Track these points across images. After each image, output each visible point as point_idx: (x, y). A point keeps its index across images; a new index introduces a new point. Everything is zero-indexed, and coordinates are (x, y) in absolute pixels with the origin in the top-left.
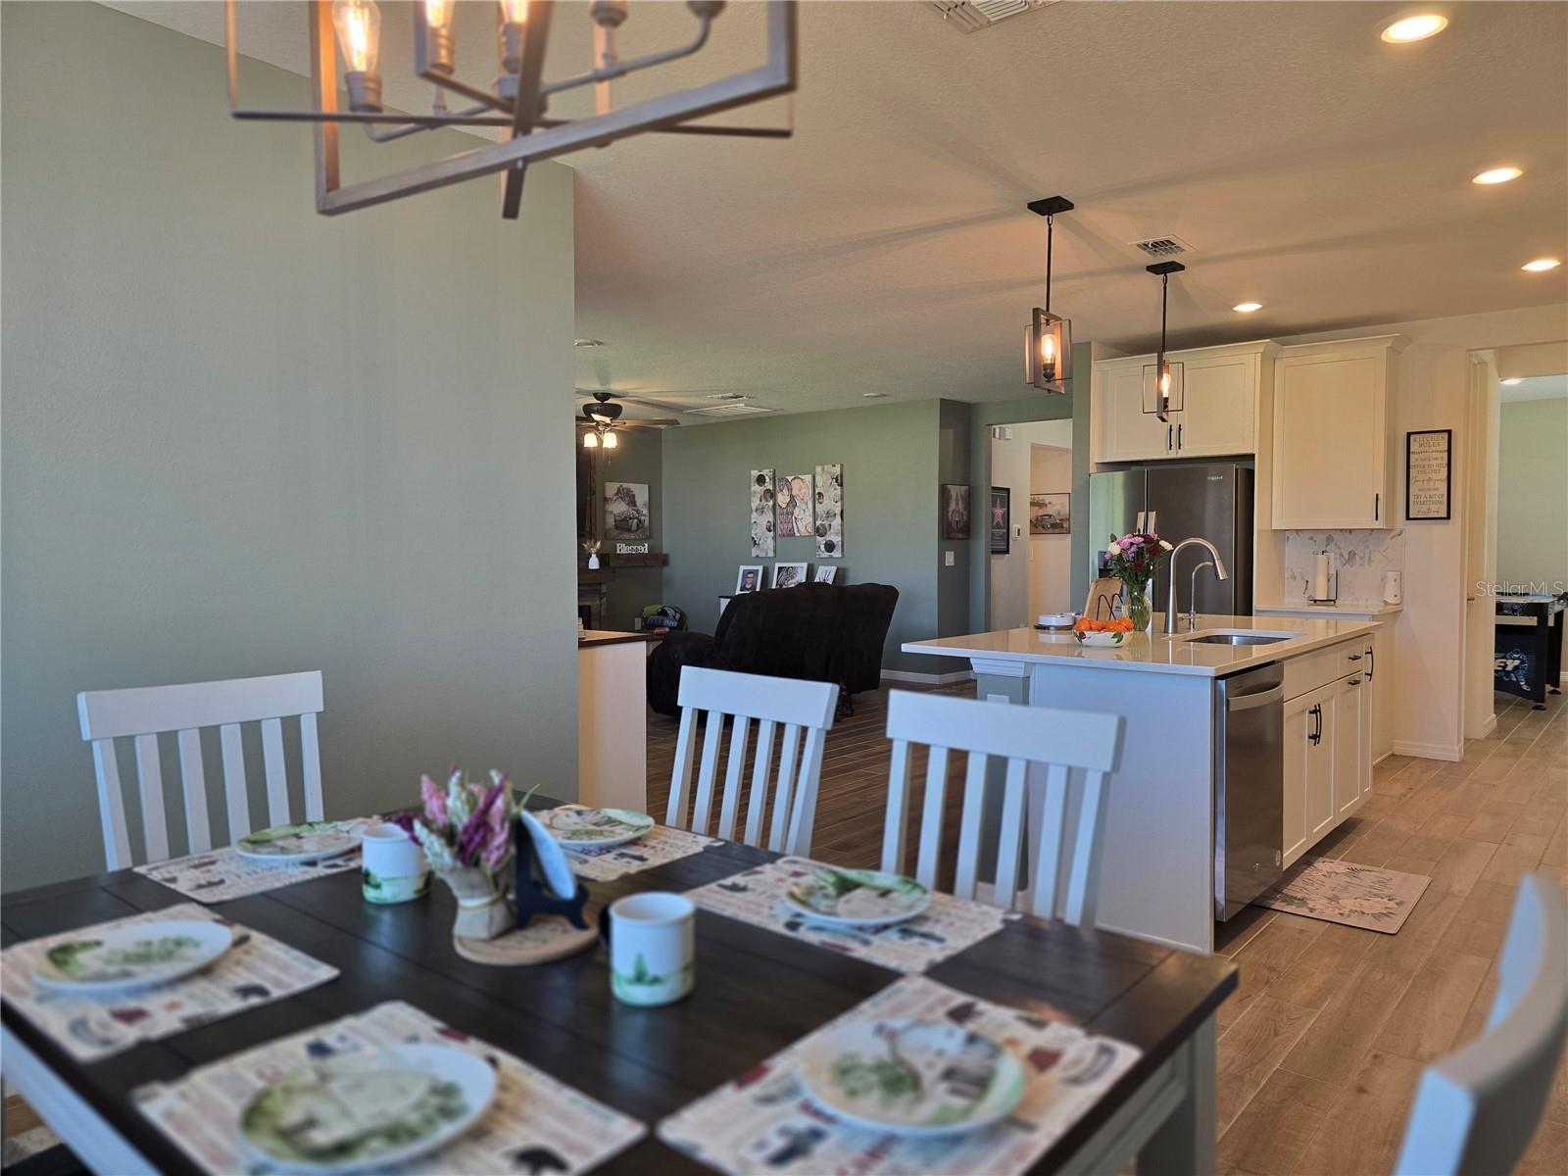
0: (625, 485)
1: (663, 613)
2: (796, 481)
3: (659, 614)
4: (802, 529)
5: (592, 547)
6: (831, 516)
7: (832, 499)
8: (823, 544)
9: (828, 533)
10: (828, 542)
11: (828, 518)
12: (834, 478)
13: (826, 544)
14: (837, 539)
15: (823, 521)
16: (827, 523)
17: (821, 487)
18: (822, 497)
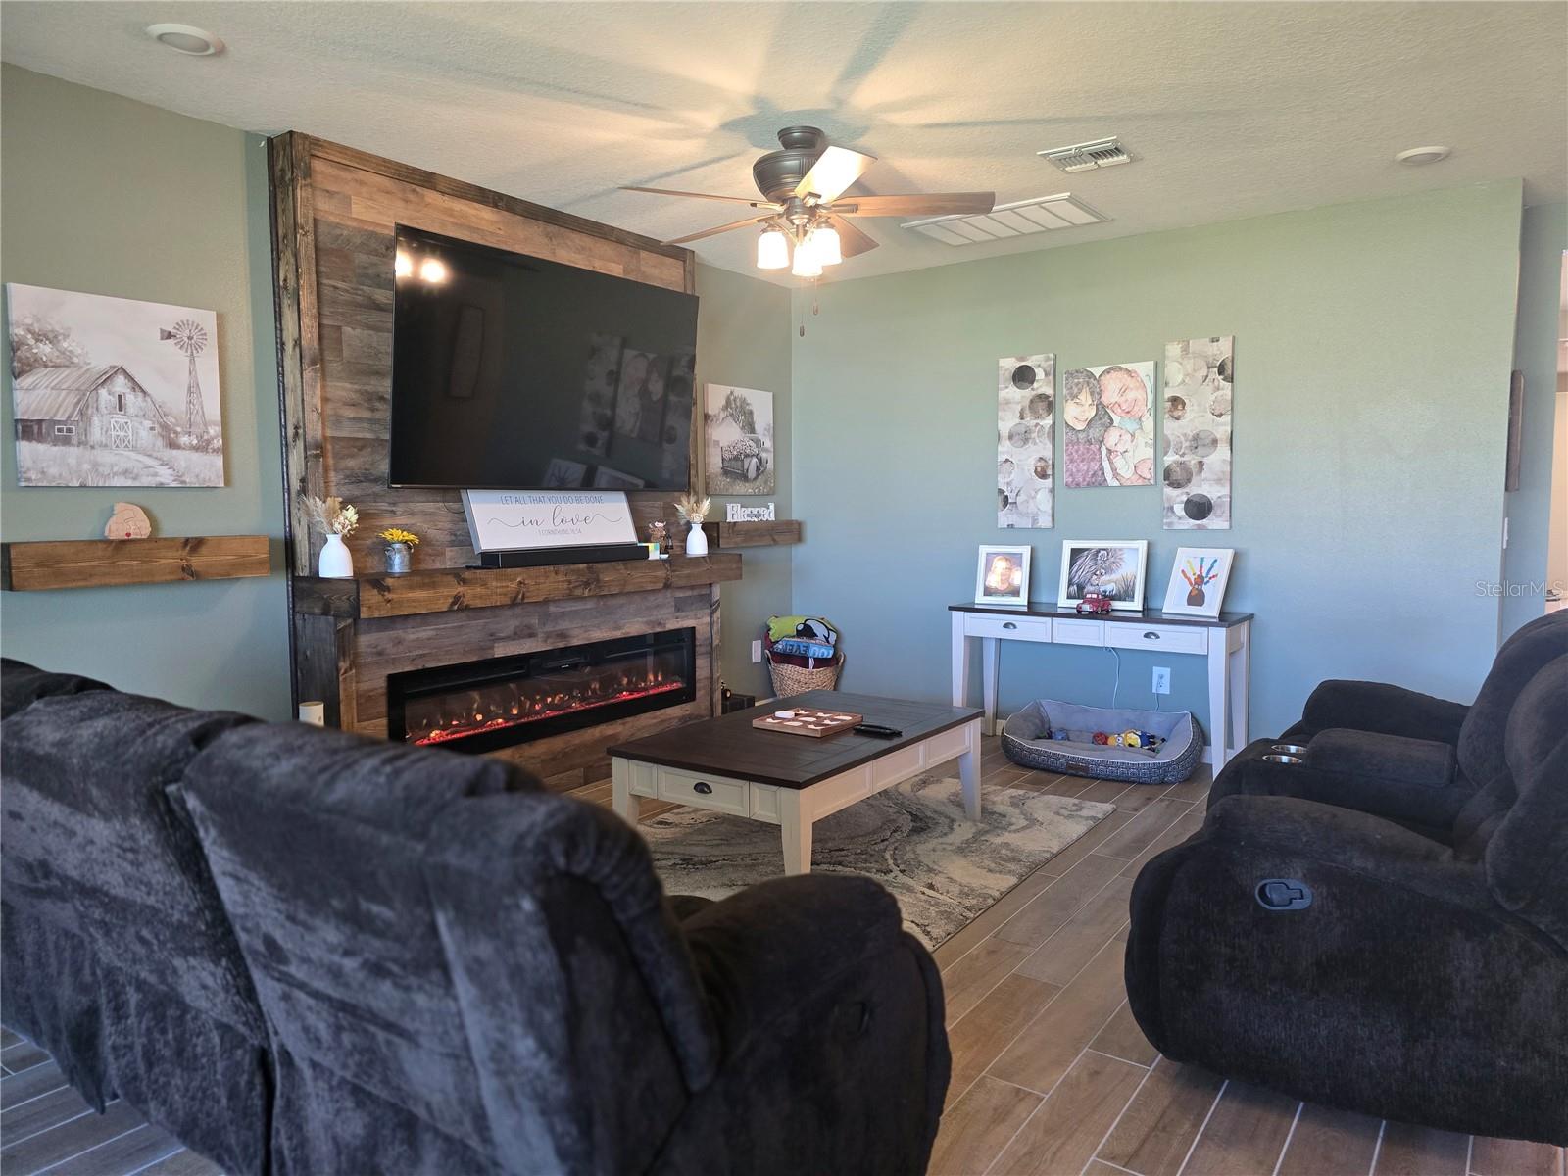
0: (739, 392)
1: (807, 632)
2: (1114, 374)
3: (799, 634)
4: (1127, 473)
5: (693, 510)
6: (1204, 445)
7: (1208, 410)
8: (1181, 502)
9: (1194, 480)
10: (1194, 499)
11: (1196, 448)
12: (1215, 367)
13: (1188, 502)
14: (1219, 492)
15: (1182, 455)
16: (1191, 460)
17: (1179, 385)
18: (1180, 407)
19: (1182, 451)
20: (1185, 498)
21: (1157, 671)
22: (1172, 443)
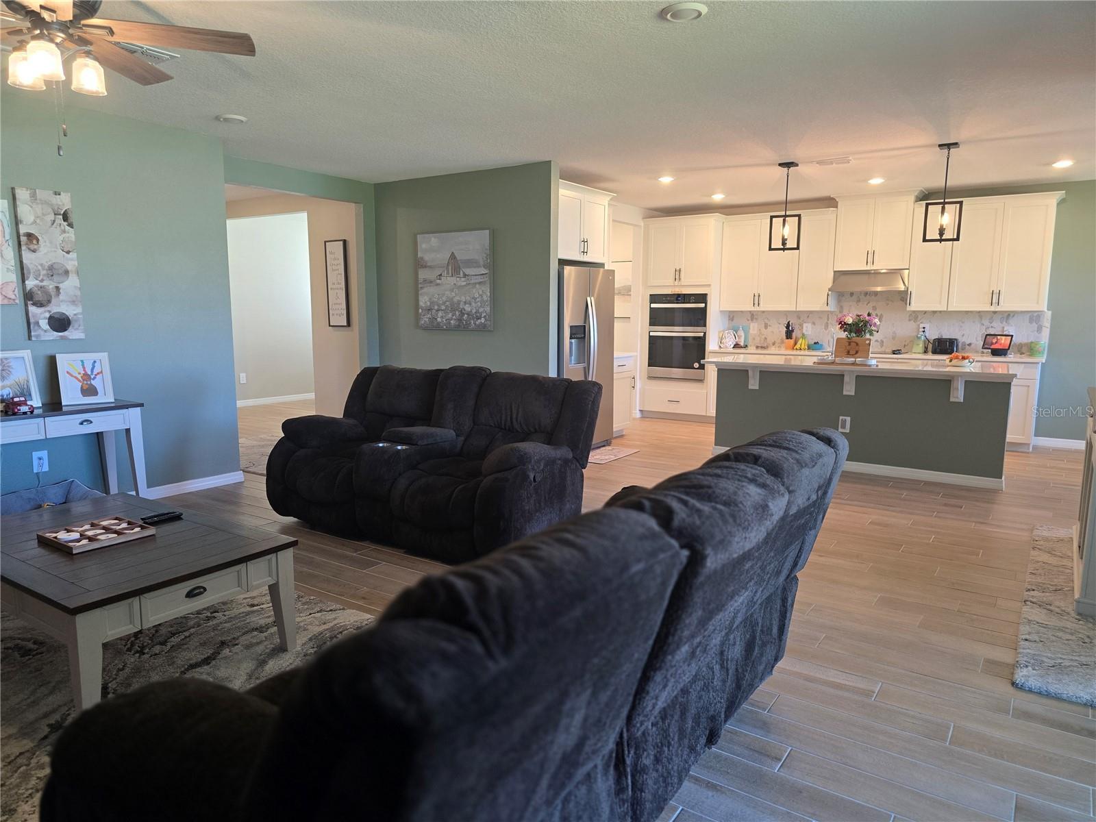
6: (58, 274)
7: (59, 247)
8: (45, 318)
9: (54, 301)
10: (56, 316)
11: (52, 276)
12: (60, 214)
13: (51, 318)
14: (74, 310)
15: (42, 281)
16: (50, 285)
17: (31, 224)
18: (35, 242)
19: (41, 277)
20: (47, 315)
21: (36, 455)
22: (32, 271)
